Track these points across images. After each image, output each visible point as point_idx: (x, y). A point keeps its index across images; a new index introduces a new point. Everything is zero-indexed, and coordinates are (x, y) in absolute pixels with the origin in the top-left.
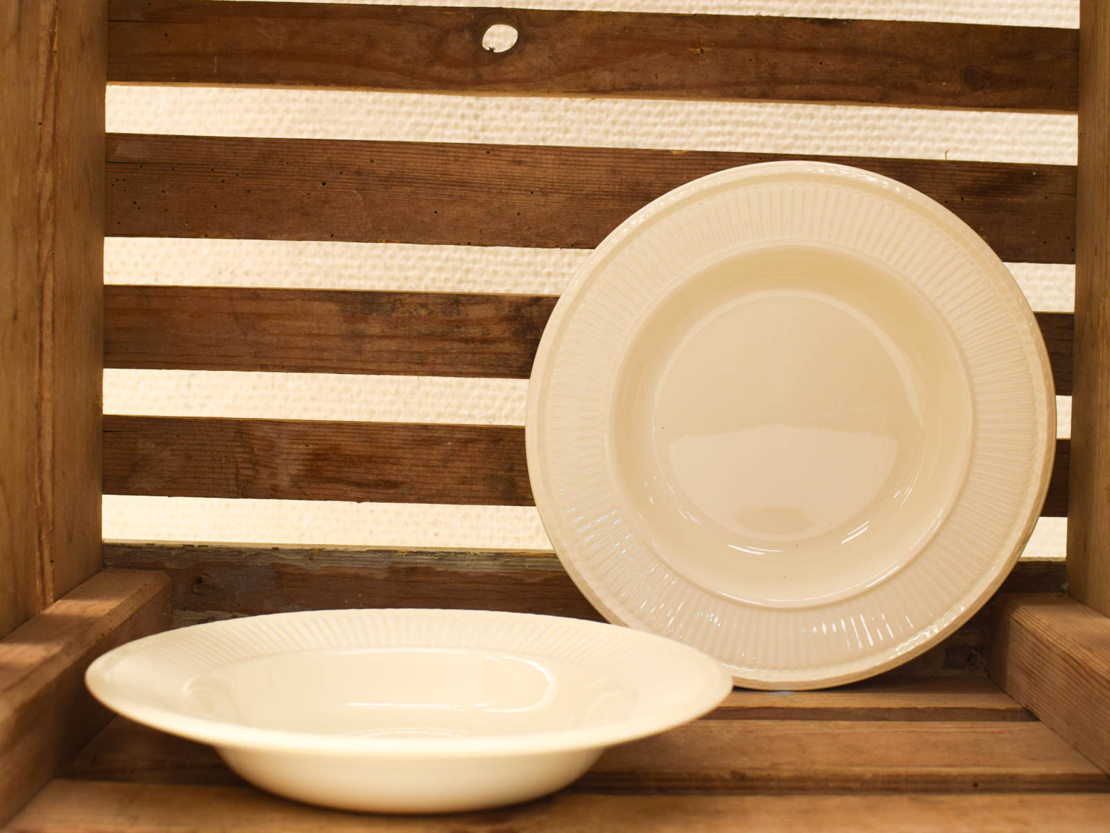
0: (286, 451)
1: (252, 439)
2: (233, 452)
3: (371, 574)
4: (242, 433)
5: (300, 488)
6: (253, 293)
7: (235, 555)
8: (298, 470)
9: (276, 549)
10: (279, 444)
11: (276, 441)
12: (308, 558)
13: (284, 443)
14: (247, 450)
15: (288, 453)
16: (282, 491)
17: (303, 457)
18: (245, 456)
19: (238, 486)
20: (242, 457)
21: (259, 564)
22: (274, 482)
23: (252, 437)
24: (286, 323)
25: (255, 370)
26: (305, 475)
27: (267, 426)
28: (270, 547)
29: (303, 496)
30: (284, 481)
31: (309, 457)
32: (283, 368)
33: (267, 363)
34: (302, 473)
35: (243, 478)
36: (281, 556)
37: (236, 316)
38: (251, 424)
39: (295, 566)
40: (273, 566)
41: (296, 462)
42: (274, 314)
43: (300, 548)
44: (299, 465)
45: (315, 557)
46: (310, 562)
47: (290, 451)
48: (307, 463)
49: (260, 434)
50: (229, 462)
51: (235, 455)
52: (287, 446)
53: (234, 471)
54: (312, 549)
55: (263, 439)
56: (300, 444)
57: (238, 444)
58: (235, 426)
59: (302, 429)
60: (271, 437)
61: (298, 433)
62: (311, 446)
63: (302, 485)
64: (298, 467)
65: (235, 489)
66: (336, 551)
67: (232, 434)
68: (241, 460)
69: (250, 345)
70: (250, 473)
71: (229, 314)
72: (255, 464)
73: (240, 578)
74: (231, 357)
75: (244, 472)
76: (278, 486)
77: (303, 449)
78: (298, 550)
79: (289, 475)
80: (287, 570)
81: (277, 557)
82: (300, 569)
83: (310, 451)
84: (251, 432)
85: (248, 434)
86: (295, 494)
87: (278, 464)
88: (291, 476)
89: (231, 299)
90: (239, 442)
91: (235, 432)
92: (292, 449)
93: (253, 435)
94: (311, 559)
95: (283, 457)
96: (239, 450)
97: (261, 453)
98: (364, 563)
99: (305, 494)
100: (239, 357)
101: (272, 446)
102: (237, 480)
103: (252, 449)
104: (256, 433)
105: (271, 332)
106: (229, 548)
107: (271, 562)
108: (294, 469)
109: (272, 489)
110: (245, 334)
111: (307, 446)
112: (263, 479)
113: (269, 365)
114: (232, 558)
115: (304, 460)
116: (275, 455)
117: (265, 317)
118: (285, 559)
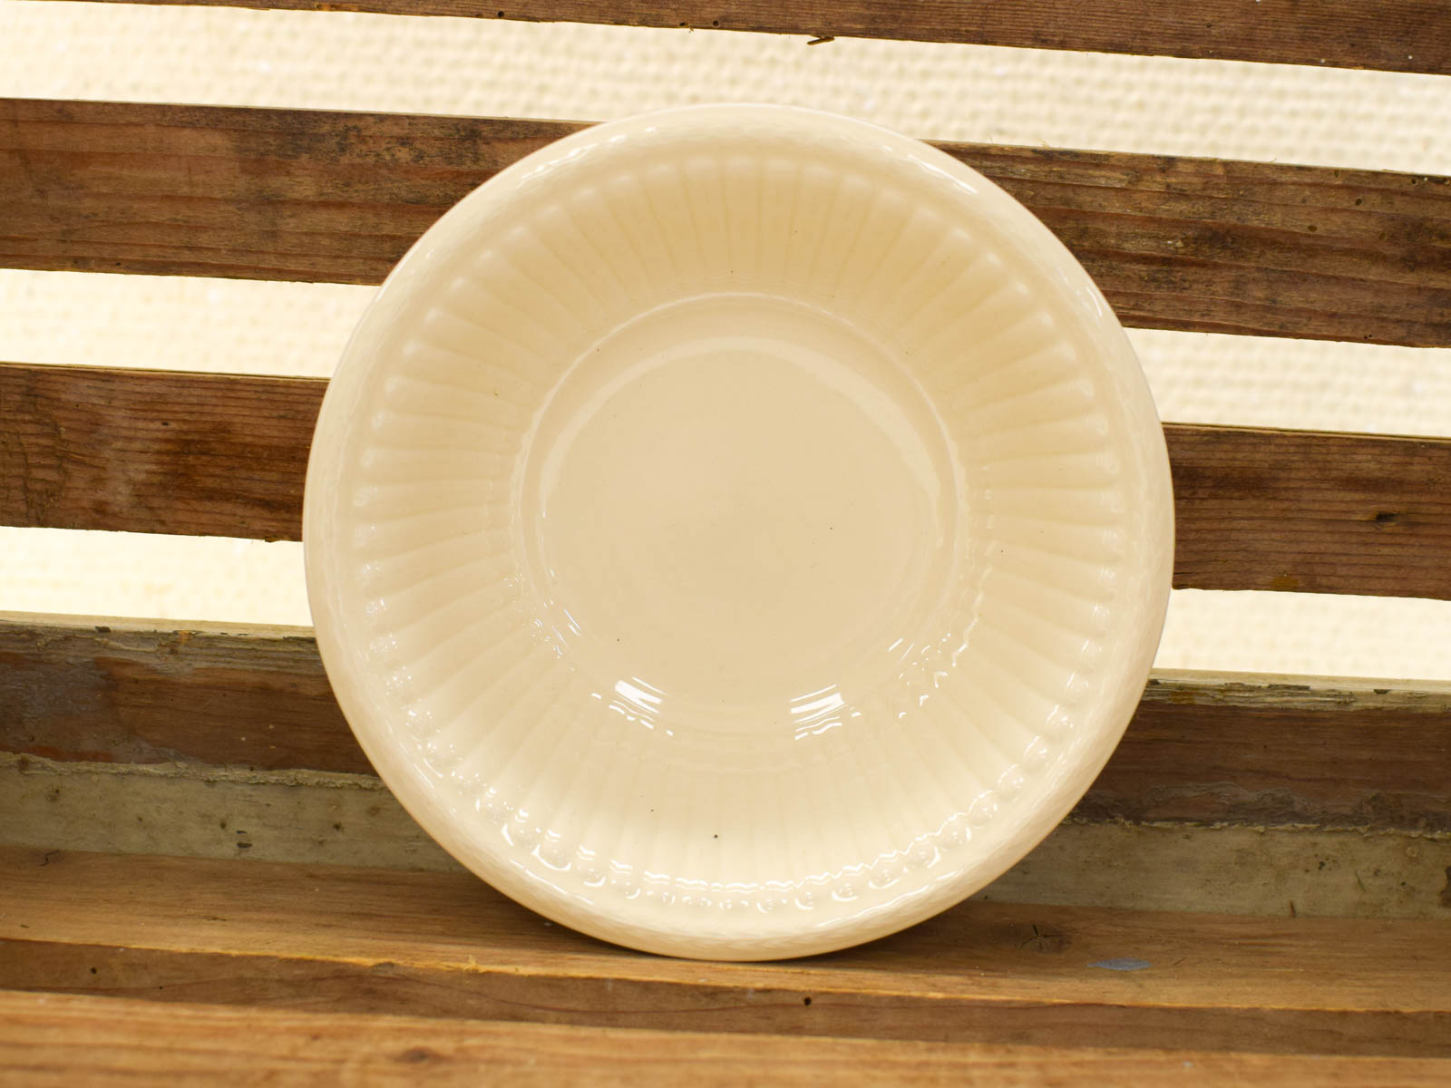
0: (124, 433)
1: (58, 408)
2: (17, 434)
3: (294, 685)
4: (36, 396)
5: (151, 509)
6: (60, 111)
7: (23, 641)
8: (148, 472)
9: (104, 631)
10: (109, 418)
11: (102, 412)
12: (168, 649)
13: (118, 417)
14: (47, 430)
15: (129, 439)
16: (115, 515)
17: (157, 447)
18: (43, 441)
19: (29, 503)
20: (37, 445)
21: (71, 660)
22: (100, 495)
23: (56, 403)
24: (125, 172)
25: (62, 268)
26: (161, 484)
27: (87, 383)
28: (92, 625)
29: (158, 527)
30: (119, 496)
31: (169, 447)
32: (119, 264)
33: (86, 254)
34: (156, 479)
35: (39, 486)
36: (113, 643)
37: (25, 156)
38: (53, 378)
39: (142, 665)
40: (99, 663)
41: (144, 457)
42: (102, 154)
43: (152, 628)
44: (147, 463)
45: (181, 648)
46: (171, 658)
47: (132, 433)
48: (167, 459)
49: (72, 398)
50: (11, 454)
51: (24, 440)
52: (125, 424)
53: (21, 471)
54: (176, 633)
55: (77, 408)
56: (152, 420)
57: (27, 417)
58: (22, 381)
59: (157, 390)
60: (94, 405)
61: (148, 398)
62: (173, 425)
63: (156, 502)
64: (148, 467)
65: (23, 508)
66: (223, 638)
67: (17, 398)
68: (36, 449)
69: (52, 218)
70: (52, 475)
71: (11, 152)
72: (61, 458)
73: (35, 687)
74: (14, 239)
75: (40, 474)
76: (107, 503)
77: (157, 430)
78: (148, 633)
79: (130, 482)
80: (129, 672)
81: (106, 646)
82: (155, 671)
83: (168, 435)
84: (54, 395)
85: (48, 398)
86: (140, 521)
87: (108, 460)
88: (134, 485)
89: (15, 122)
90: (29, 413)
91: (22, 394)
92: (136, 429)
93: (59, 400)
94: (173, 652)
95: (119, 444)
96: (30, 429)
97: (72, 436)
98: (280, 663)
99: (163, 523)
100: (29, 240)
101: (95, 422)
102: (26, 490)
103: (56, 428)
104: (63, 396)
105: (95, 190)
106: (13, 626)
107: (94, 656)
108: (140, 470)
109: (97, 511)
110: (42, 193)
111: (165, 424)
112: (77, 489)
113: (92, 258)
114: (18, 645)
115: (159, 452)
116: (100, 442)
117: (81, 159)
118: (122, 650)
